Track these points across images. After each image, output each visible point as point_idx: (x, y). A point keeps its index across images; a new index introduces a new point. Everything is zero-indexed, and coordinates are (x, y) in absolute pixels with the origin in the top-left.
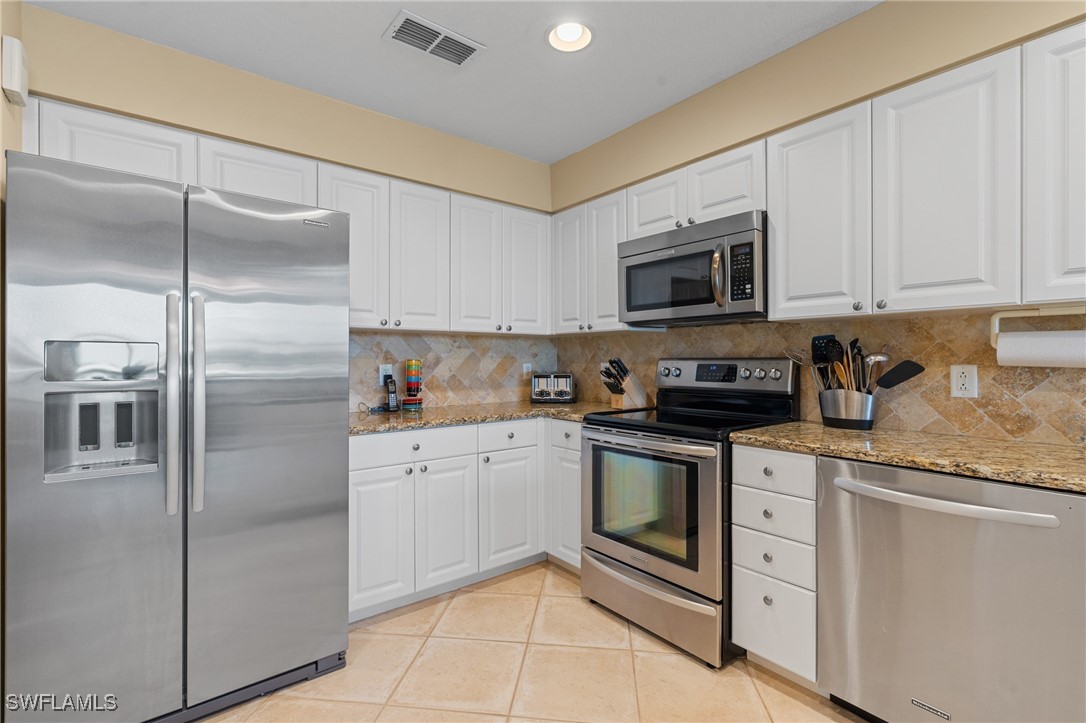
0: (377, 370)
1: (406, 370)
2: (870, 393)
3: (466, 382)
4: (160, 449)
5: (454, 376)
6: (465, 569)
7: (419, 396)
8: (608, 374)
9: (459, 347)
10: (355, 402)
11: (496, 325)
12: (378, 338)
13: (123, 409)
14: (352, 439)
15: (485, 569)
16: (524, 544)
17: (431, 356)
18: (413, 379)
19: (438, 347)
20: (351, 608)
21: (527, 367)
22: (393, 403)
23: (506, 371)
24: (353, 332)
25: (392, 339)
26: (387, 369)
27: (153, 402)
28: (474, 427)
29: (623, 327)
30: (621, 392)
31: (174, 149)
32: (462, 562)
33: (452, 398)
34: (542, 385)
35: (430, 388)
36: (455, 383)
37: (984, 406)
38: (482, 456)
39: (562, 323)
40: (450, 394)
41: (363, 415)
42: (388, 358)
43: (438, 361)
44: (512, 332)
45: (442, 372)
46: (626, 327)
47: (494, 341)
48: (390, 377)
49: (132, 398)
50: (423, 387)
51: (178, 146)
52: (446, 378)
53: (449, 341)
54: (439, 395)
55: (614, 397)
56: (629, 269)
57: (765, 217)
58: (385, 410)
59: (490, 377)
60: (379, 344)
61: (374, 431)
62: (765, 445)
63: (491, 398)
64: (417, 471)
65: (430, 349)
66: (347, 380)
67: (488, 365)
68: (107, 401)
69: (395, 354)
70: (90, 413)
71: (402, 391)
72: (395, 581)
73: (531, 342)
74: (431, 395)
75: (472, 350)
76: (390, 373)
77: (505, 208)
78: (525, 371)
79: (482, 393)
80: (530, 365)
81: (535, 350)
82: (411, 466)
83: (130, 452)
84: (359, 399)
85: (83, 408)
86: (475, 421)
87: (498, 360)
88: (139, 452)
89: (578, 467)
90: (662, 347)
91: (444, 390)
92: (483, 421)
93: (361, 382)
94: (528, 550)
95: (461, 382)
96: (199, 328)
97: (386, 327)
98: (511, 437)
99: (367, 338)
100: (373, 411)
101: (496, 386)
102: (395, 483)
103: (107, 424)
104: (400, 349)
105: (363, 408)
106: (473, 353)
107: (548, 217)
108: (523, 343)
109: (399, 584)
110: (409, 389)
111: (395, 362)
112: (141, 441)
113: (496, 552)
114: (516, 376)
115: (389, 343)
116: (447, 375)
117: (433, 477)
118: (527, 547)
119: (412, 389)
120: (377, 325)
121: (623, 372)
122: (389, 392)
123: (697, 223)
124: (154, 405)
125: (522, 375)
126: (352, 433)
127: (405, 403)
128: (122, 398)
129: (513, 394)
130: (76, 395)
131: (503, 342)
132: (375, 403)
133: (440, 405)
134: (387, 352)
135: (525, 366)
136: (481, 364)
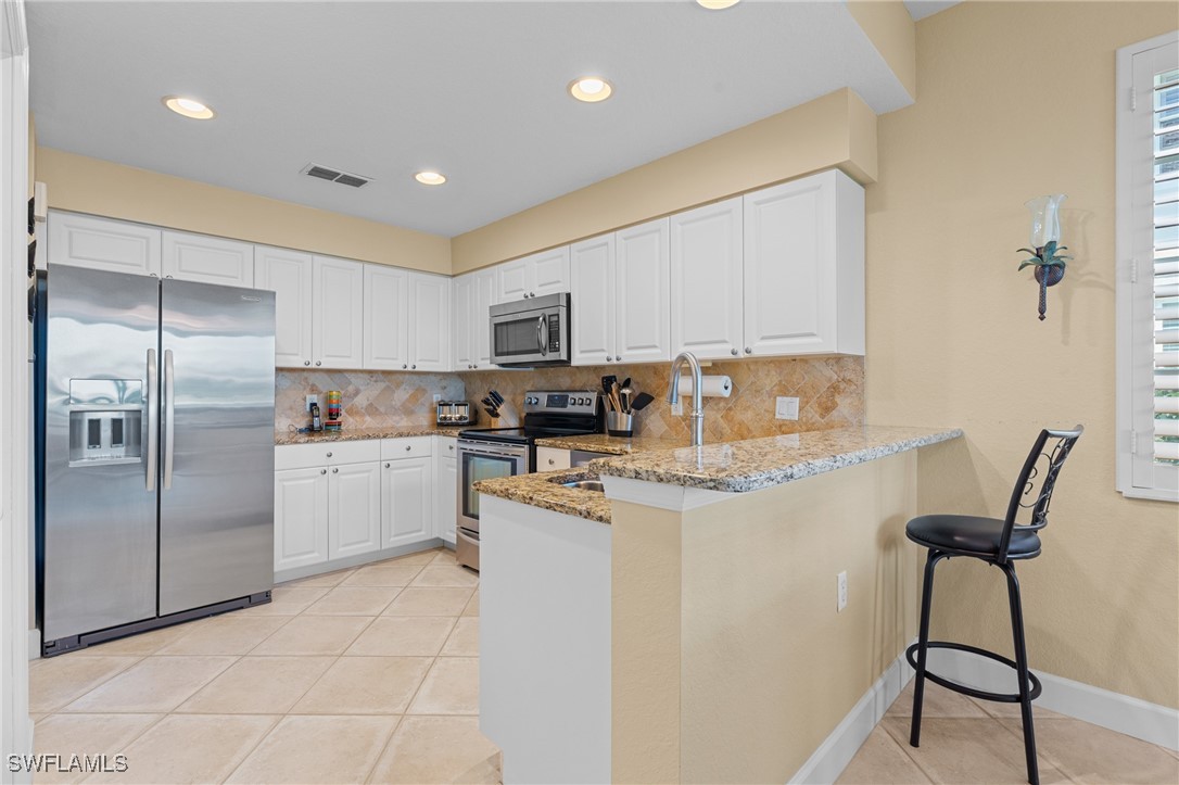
0: (305, 399)
1: (328, 399)
2: (629, 413)
3: (382, 409)
4: (142, 450)
5: (371, 405)
6: (370, 546)
7: (339, 419)
8: (486, 402)
9: (376, 381)
10: (283, 424)
11: (403, 364)
12: (305, 374)
13: (117, 423)
14: (276, 448)
15: (387, 547)
16: (420, 531)
17: (351, 389)
18: (334, 406)
19: (356, 381)
20: (276, 569)
21: (437, 397)
22: (316, 425)
23: (417, 400)
24: (279, 370)
25: (317, 374)
26: (314, 398)
27: (137, 418)
28: (378, 441)
29: (494, 367)
30: (497, 415)
31: (144, 241)
32: (367, 541)
33: (369, 422)
34: (446, 413)
35: (350, 412)
36: (372, 410)
37: (684, 420)
38: (384, 463)
39: (459, 363)
40: (368, 418)
41: (292, 434)
42: (313, 390)
43: (357, 392)
44: (416, 369)
45: (361, 401)
46: (497, 368)
47: (407, 376)
48: (315, 404)
49: (123, 416)
50: (343, 412)
51: (147, 239)
52: (364, 406)
53: (367, 376)
54: (358, 419)
55: (493, 419)
56: (496, 325)
57: (568, 296)
58: (311, 430)
59: (403, 405)
60: (306, 378)
61: (296, 442)
62: (551, 446)
63: (404, 423)
64: (330, 472)
65: (350, 383)
66: (272, 409)
67: (401, 395)
68: (106, 418)
69: (320, 387)
70: (95, 425)
71: (325, 416)
72: (313, 552)
73: (439, 377)
74: (351, 419)
75: (387, 383)
76: (315, 401)
77: (411, 274)
78: (435, 400)
79: (397, 418)
80: (439, 396)
81: (444, 383)
82: (326, 468)
83: (120, 450)
84: (289, 421)
85: (91, 421)
86: (378, 437)
87: (411, 392)
88: (127, 451)
89: (455, 470)
90: (532, 382)
91: (363, 415)
92: (384, 437)
93: (291, 408)
94: (423, 535)
95: (377, 410)
96: (169, 369)
97: (309, 366)
98: (409, 449)
99: (296, 375)
100: (301, 431)
101: (409, 412)
102: (312, 481)
103: (106, 433)
104: (324, 383)
105: (292, 429)
106: (388, 387)
107: (449, 279)
108: (433, 378)
109: (316, 554)
110: (331, 414)
111: (319, 393)
112: (128, 444)
113: (396, 535)
114: (427, 405)
115: (313, 378)
116: (365, 403)
117: (343, 477)
118: (423, 533)
119: (333, 414)
120: (302, 365)
121: (499, 400)
122: (313, 416)
123: (536, 296)
124: (139, 421)
125: (432, 404)
126: (278, 443)
127: (327, 425)
128: (116, 415)
129: (424, 419)
130: (86, 414)
131: (415, 377)
132: (303, 425)
133: (359, 427)
134: (313, 385)
135: (435, 396)
136: (396, 395)
